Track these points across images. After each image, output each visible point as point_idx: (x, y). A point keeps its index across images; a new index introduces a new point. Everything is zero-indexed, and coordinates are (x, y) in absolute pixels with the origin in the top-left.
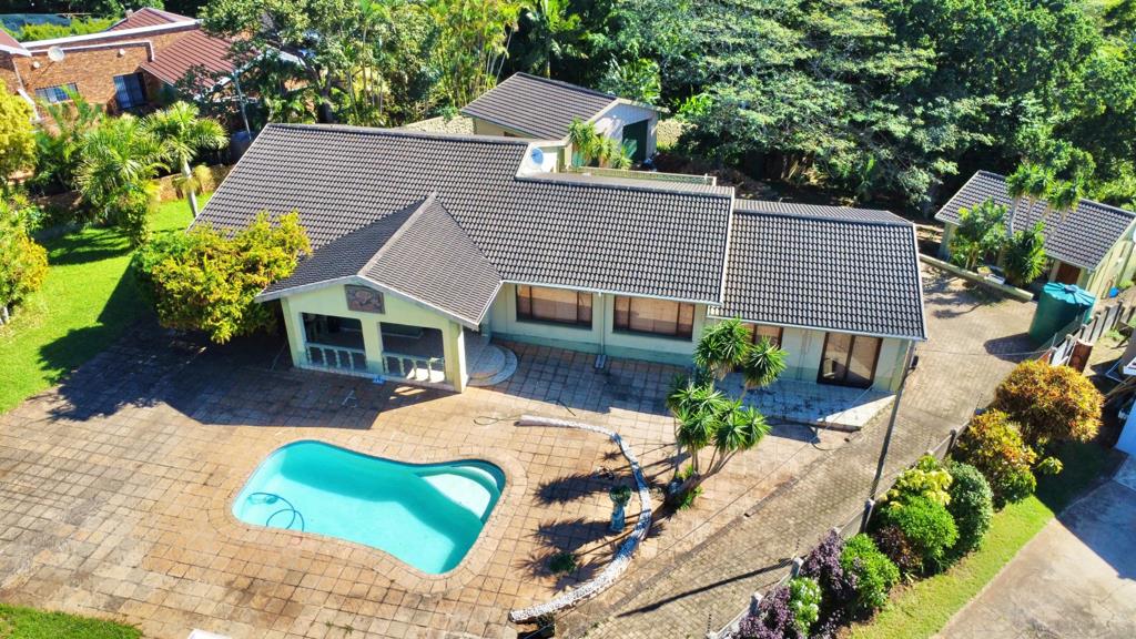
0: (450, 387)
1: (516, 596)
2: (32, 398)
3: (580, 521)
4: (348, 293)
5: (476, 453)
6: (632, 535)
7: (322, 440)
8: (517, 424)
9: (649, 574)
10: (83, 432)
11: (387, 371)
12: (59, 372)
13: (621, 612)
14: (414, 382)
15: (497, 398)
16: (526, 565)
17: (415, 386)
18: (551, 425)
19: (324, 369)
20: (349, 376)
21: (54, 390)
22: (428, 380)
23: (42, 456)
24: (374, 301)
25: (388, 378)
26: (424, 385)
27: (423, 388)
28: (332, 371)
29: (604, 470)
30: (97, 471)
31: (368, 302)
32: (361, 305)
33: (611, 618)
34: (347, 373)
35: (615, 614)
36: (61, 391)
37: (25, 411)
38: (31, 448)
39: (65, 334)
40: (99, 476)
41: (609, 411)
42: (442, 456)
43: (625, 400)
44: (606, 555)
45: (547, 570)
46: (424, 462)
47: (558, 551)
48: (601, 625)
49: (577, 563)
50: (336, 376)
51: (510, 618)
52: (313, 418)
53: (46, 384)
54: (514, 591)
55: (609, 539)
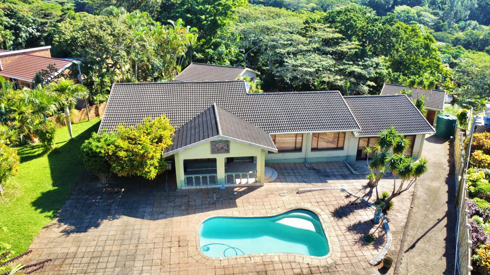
0: (258, 184)
1: (364, 256)
2: (45, 228)
3: (360, 222)
4: (212, 146)
5: (293, 206)
6: (384, 222)
7: (220, 216)
8: (297, 193)
10: (89, 237)
11: (226, 182)
12: (51, 212)
14: (240, 185)
15: (279, 185)
16: (356, 243)
17: (242, 187)
18: (313, 191)
19: (194, 187)
20: (208, 189)
21: (55, 221)
22: (247, 183)
23: (76, 254)
24: (225, 147)
25: (227, 186)
26: (246, 185)
27: (246, 187)
28: (198, 187)
29: (350, 202)
30: (115, 253)
31: (222, 148)
32: (218, 150)
33: (404, 255)
34: (206, 187)
36: (60, 221)
37: (46, 234)
38: (66, 251)
39: (40, 195)
40: (118, 256)
41: (327, 182)
42: (280, 211)
43: (330, 177)
44: (381, 232)
45: (366, 243)
46: (275, 215)
47: (363, 235)
48: (403, 258)
49: (374, 237)
50: (201, 190)
51: (371, 265)
52: (206, 208)
53: (48, 220)
54: (361, 254)
55: (377, 226)
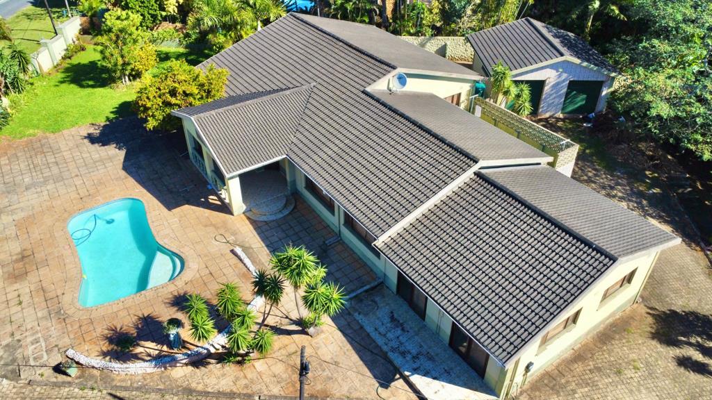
1: (84, 341)
6: (176, 355)
8: (232, 250)
9: (158, 385)
12: (115, 116)
13: (114, 392)
15: (246, 229)
16: (113, 330)
17: (220, 199)
19: (198, 167)
20: (203, 177)
23: (60, 152)
25: (214, 187)
27: (223, 202)
28: (200, 170)
30: (63, 170)
33: (105, 392)
34: (203, 174)
35: (109, 391)
36: (104, 126)
37: (84, 129)
38: (63, 146)
40: (61, 172)
42: (172, 245)
44: (149, 355)
45: (116, 340)
47: (135, 335)
48: (95, 391)
49: (131, 349)
50: (199, 174)
51: (66, 351)
53: (104, 120)
54: (87, 339)
55: (164, 348)
